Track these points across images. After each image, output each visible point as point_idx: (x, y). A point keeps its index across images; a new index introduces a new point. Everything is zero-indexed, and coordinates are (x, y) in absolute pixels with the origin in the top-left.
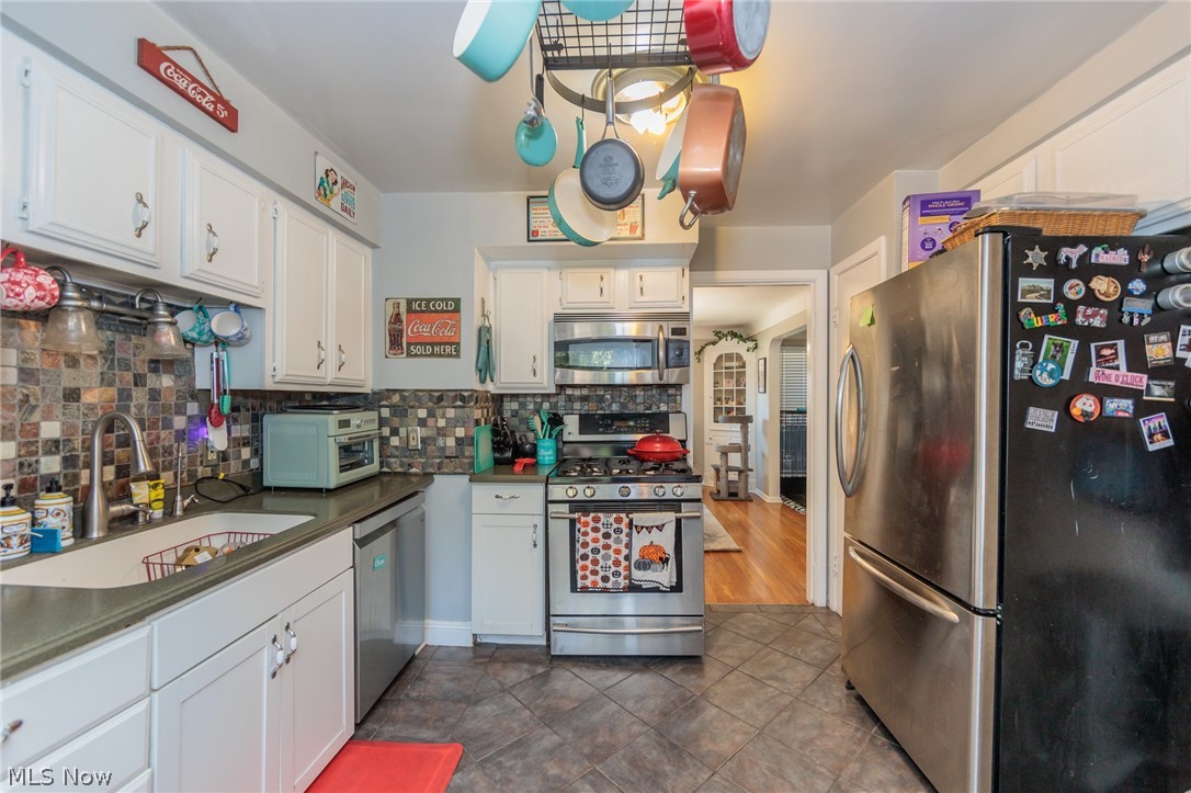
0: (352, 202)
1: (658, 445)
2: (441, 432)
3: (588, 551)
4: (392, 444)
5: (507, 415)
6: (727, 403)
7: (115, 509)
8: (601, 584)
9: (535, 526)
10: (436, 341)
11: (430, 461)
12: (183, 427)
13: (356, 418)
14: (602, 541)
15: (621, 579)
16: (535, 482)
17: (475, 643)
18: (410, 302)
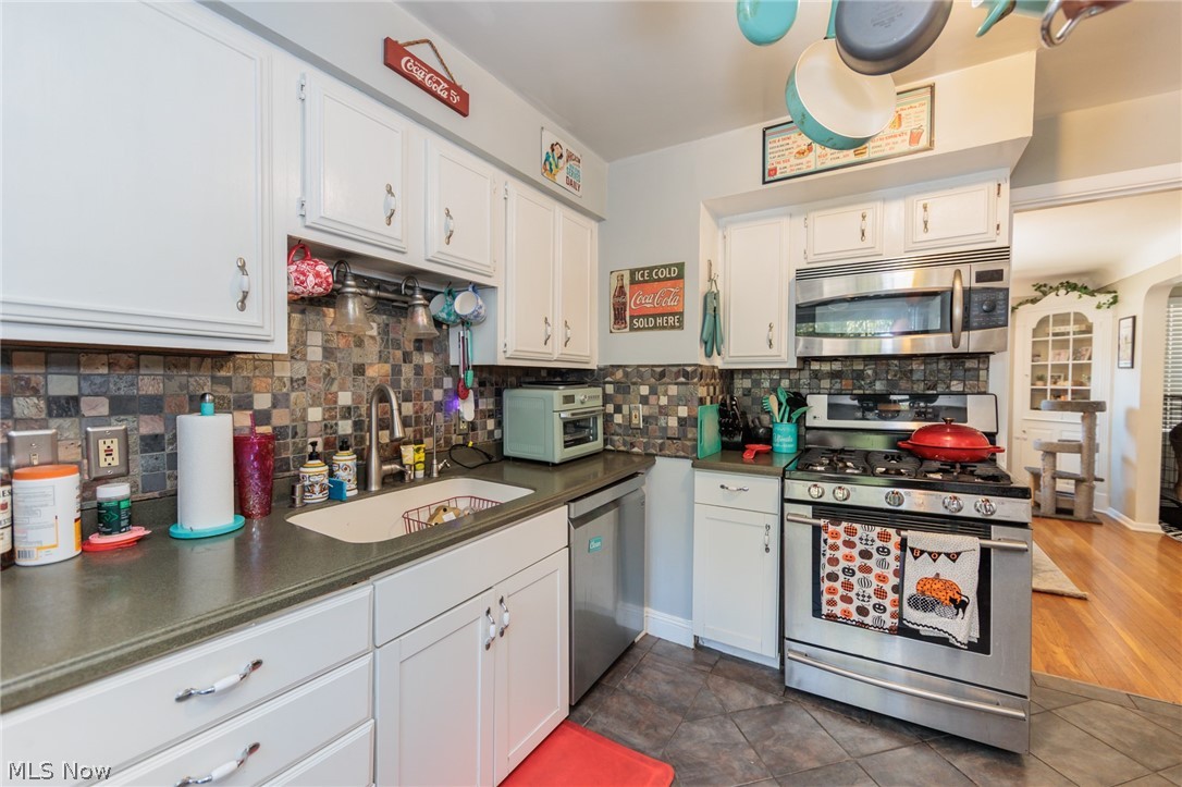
0: (578, 175)
1: (949, 438)
2: (664, 411)
3: (838, 569)
4: (615, 421)
5: (738, 393)
6: (1055, 383)
7: (386, 468)
8: (855, 617)
9: (768, 527)
10: (658, 312)
11: (652, 441)
12: (441, 399)
13: (580, 393)
14: (858, 561)
15: (886, 617)
16: (769, 474)
17: (697, 644)
18: (633, 272)
